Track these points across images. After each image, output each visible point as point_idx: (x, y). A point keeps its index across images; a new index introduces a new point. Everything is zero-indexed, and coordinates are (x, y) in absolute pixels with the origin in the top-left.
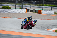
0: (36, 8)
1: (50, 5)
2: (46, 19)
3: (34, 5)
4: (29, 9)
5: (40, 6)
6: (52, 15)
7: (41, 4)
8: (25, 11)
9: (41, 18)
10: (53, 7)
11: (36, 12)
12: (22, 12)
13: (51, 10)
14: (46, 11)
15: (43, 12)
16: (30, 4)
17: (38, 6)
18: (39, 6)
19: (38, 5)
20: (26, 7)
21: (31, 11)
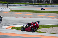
1: (6, 2)
10: (9, 4)
13: (7, 7)
14: (1, 8)
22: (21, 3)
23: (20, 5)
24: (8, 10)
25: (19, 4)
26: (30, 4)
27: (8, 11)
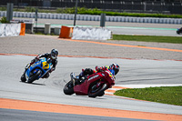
0: (55, 20)
1: (99, 11)
2: (84, 56)
3: (48, 10)
4: (31, 25)
5: (67, 15)
6: (105, 42)
7: (69, 9)
8: (19, 31)
9: (68, 54)
10: (107, 17)
11: (53, 32)
12: (7, 34)
13: (102, 25)
14: (84, 30)
15: (77, 33)
16: (33, 8)
17: (59, 15)
18: (63, 15)
19: (60, 12)
20: (21, 19)
21: (38, 31)
22: (145, 14)
23: (142, 19)
24: (104, 34)
25: (138, 16)
26: (174, 15)
27: (105, 39)
